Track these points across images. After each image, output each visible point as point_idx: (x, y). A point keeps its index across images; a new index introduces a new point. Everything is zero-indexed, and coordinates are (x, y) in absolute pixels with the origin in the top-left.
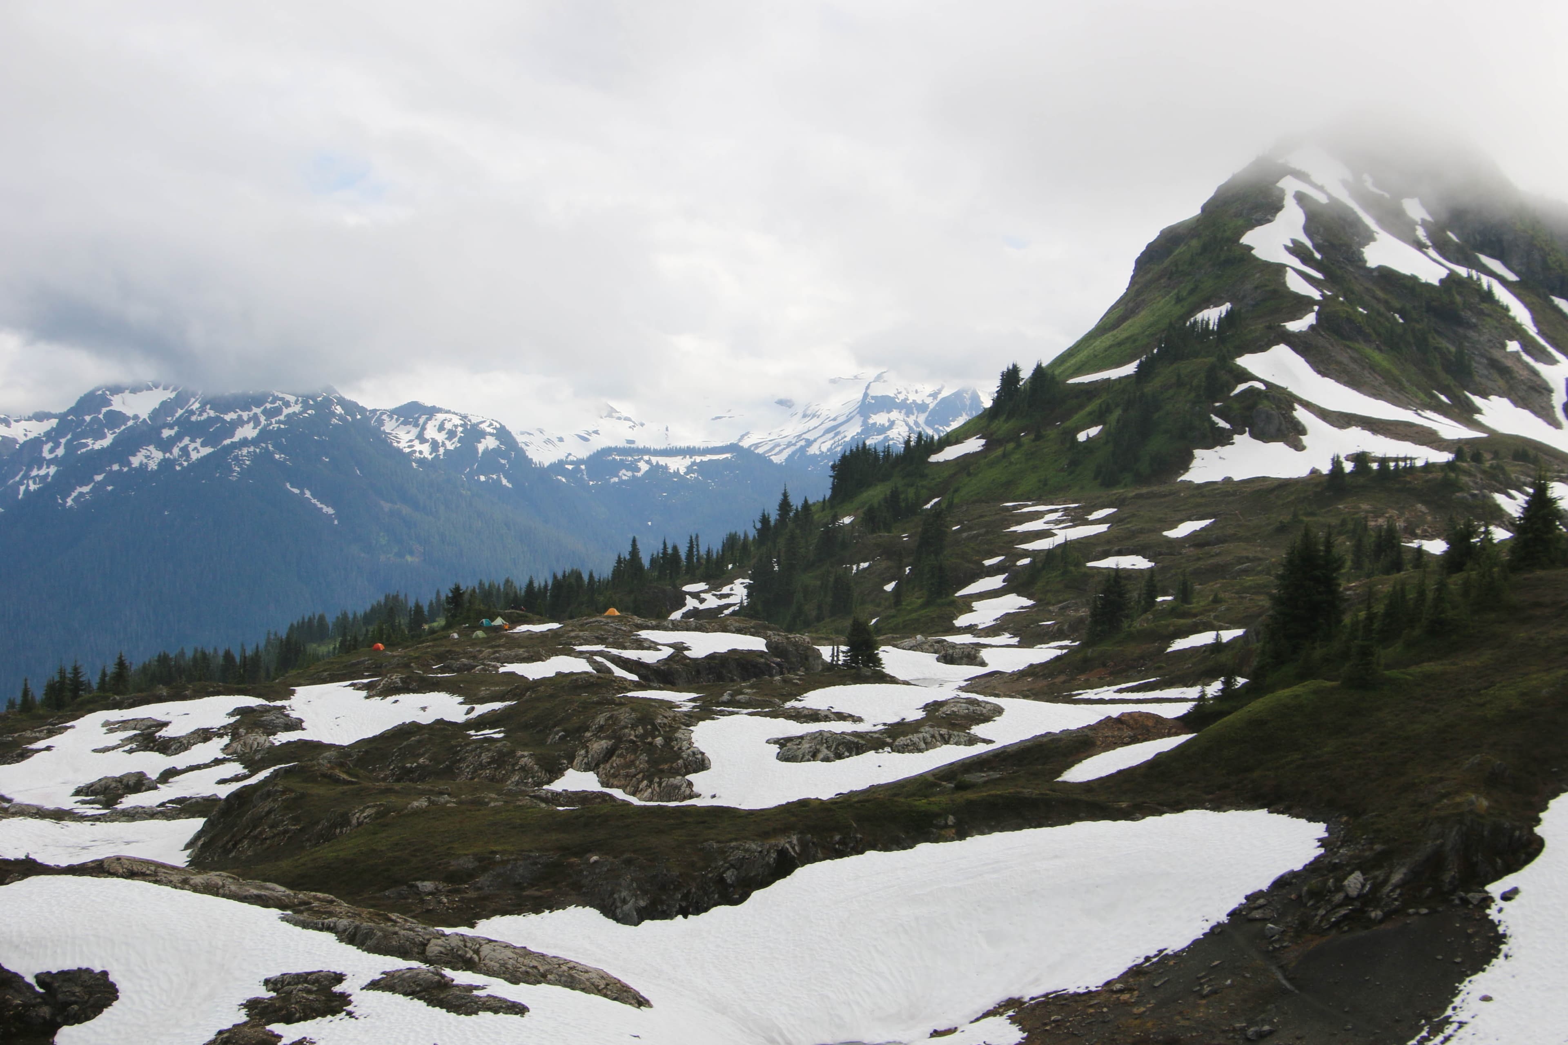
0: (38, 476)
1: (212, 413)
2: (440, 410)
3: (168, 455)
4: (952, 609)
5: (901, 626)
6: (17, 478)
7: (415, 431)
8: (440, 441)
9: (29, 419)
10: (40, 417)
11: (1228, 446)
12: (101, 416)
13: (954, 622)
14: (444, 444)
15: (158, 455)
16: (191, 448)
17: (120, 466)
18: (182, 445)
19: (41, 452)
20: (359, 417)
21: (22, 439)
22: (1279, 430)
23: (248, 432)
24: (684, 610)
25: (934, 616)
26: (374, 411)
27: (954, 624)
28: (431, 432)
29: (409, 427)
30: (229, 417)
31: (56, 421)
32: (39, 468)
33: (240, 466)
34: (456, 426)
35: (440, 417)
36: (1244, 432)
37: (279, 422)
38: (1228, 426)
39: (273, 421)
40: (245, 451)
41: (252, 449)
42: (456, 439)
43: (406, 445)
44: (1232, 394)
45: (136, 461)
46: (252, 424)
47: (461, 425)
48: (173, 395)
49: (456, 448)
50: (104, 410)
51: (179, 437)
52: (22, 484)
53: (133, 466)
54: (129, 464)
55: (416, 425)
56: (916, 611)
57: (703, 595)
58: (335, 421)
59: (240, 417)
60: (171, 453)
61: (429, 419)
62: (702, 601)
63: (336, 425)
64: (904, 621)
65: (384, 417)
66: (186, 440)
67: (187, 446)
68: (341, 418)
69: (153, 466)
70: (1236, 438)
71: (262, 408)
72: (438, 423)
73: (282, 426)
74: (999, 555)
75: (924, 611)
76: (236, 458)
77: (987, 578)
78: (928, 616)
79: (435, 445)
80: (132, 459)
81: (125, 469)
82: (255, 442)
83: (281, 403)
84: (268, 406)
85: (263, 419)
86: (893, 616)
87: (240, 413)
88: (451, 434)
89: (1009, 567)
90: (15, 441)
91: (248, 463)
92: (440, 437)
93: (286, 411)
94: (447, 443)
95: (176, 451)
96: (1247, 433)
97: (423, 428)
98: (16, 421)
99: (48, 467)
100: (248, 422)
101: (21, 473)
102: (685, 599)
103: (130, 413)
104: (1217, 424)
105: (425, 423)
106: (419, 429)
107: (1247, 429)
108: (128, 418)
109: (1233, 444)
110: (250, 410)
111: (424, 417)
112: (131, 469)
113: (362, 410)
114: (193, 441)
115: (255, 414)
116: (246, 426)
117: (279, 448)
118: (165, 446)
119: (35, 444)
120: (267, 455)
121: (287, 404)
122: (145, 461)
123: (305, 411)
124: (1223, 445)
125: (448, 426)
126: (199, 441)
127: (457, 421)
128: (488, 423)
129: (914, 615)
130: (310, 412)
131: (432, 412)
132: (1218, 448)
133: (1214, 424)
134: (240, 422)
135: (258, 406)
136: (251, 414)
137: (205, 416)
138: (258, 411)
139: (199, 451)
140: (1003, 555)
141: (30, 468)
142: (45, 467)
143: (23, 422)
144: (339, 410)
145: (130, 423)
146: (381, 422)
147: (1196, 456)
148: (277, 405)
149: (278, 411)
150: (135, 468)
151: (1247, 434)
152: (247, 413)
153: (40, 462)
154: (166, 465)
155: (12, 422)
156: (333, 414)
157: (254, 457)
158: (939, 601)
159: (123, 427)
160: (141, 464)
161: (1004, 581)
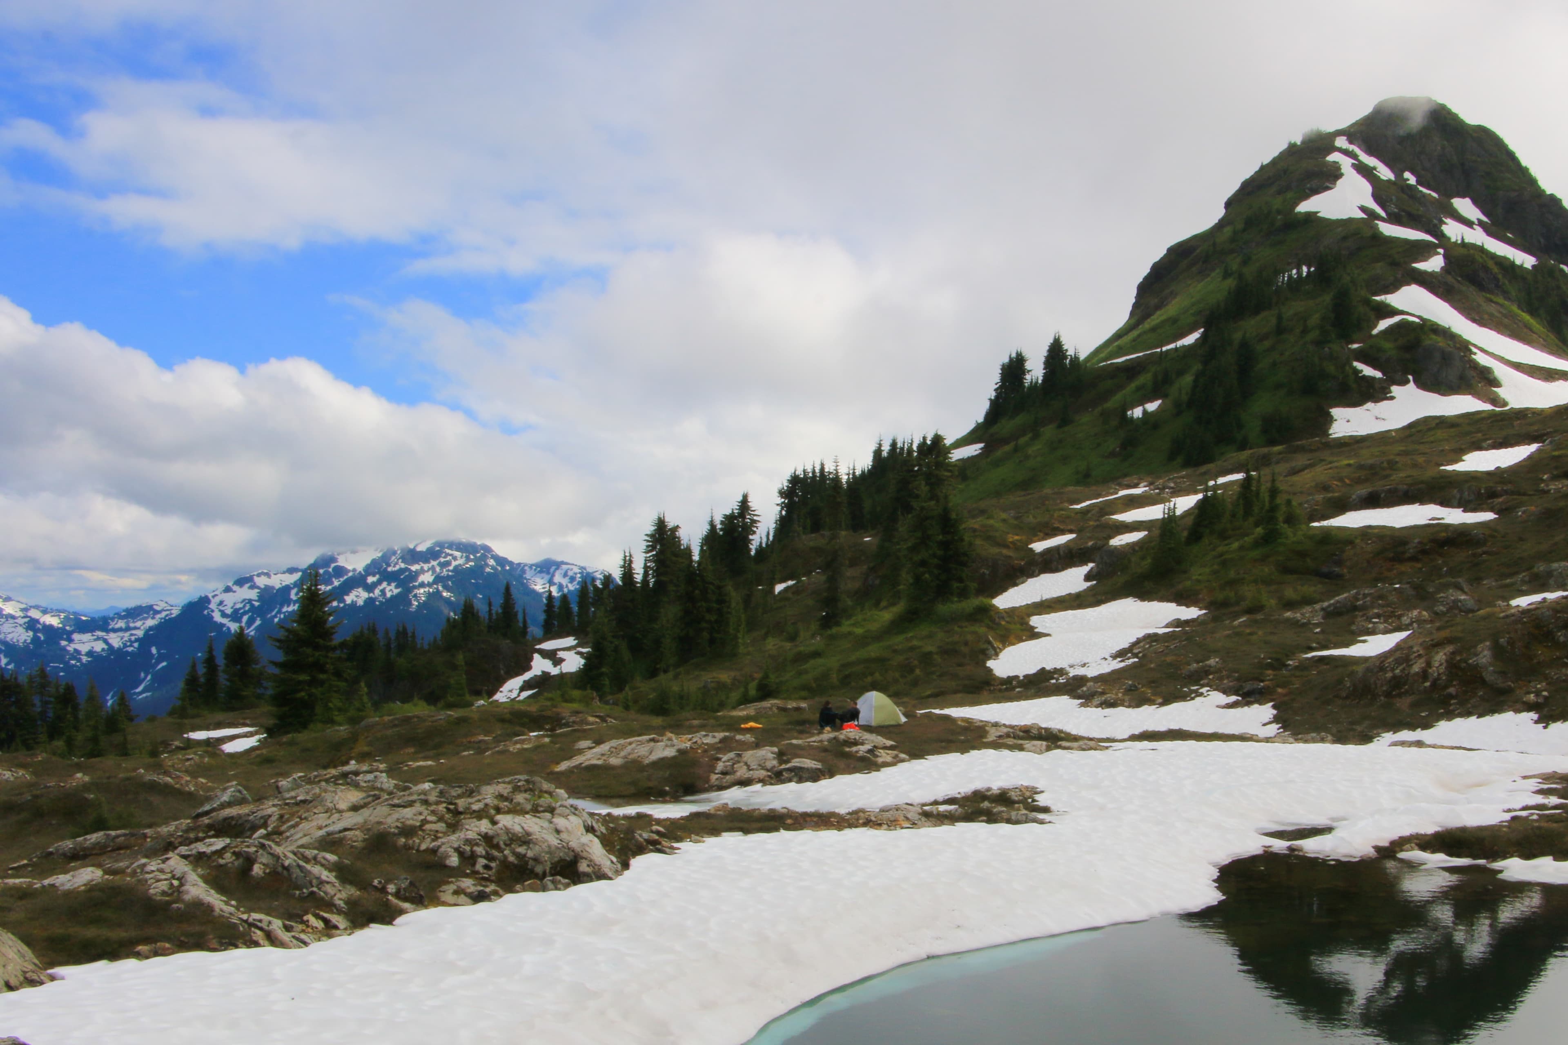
0: (287, 611)
1: (403, 566)
2: (563, 563)
3: (371, 595)
4: (982, 630)
5: (834, 678)
6: (273, 613)
7: (547, 577)
8: (564, 584)
9: (284, 573)
10: (291, 571)
11: (1385, 403)
12: (330, 570)
13: (990, 664)
14: (567, 586)
15: (364, 595)
16: (387, 591)
17: (338, 603)
18: (381, 588)
19: (289, 594)
20: (508, 568)
21: (278, 586)
22: (1462, 378)
23: (427, 578)
24: (527, 676)
25: (929, 648)
26: (519, 564)
27: (990, 670)
28: (558, 578)
29: (543, 575)
30: (415, 568)
31: (300, 574)
32: (288, 606)
33: (418, 601)
34: (576, 574)
35: (565, 567)
36: (1408, 382)
37: (448, 571)
38: (1378, 374)
39: (445, 570)
40: (422, 591)
41: (426, 590)
42: (575, 583)
43: (541, 587)
44: (1375, 332)
45: (349, 599)
46: (430, 572)
47: (580, 573)
48: (380, 555)
49: (576, 589)
50: (333, 565)
51: (379, 582)
52: (277, 617)
53: (347, 603)
54: (344, 601)
55: (548, 573)
56: (878, 637)
57: (561, 654)
58: (488, 570)
59: (422, 567)
60: (374, 594)
61: (557, 569)
62: (557, 662)
63: (489, 573)
64: (844, 666)
65: (526, 568)
66: (385, 584)
67: (385, 589)
68: (493, 568)
69: (360, 602)
70: (1395, 390)
71: (438, 561)
72: (563, 572)
73: (450, 573)
74: (1063, 532)
75: (900, 638)
76: (415, 596)
77: (1044, 577)
78: (912, 649)
79: (561, 587)
80: (346, 598)
81: (342, 605)
82: (429, 585)
83: (451, 557)
84: (442, 560)
85: (438, 569)
86: (816, 654)
87: (422, 565)
88: (572, 579)
89: (1095, 549)
90: (273, 588)
91: (423, 599)
92: (565, 582)
93: (454, 563)
94: (570, 585)
95: (377, 592)
96: (1412, 383)
97: (553, 575)
98: (275, 574)
99: (294, 605)
100: (428, 571)
101: (276, 610)
102: (531, 659)
103: (350, 568)
104: (1362, 371)
105: (554, 572)
106: (550, 576)
107: (1410, 377)
108: (349, 571)
109: (1392, 398)
110: (429, 563)
111: (554, 568)
112: (346, 605)
113: (511, 563)
114: (389, 584)
115: (433, 566)
116: (426, 574)
117: (446, 588)
118: (370, 588)
119: (286, 589)
120: (438, 593)
121: (455, 558)
122: (355, 599)
123: (467, 563)
124: (1377, 400)
125: (570, 573)
126: (393, 585)
127: (576, 570)
128: (600, 572)
129: (873, 650)
130: (470, 563)
131: (558, 565)
132: (1369, 405)
133: (1357, 372)
134: (422, 571)
135: (435, 560)
136: (430, 565)
137: (397, 567)
138: (434, 563)
139: (391, 590)
140: (1071, 532)
141: (282, 606)
142: (292, 605)
143: (279, 575)
144: (492, 562)
145: (350, 574)
146: (524, 572)
147: (1335, 417)
148: (448, 559)
149: (448, 563)
150: (348, 605)
151: (1411, 386)
152: (427, 565)
153: (288, 602)
154: (370, 601)
155: (272, 575)
156: (487, 565)
157: (429, 596)
158: (944, 608)
159: (346, 577)
160: (353, 601)
161: (1088, 578)
